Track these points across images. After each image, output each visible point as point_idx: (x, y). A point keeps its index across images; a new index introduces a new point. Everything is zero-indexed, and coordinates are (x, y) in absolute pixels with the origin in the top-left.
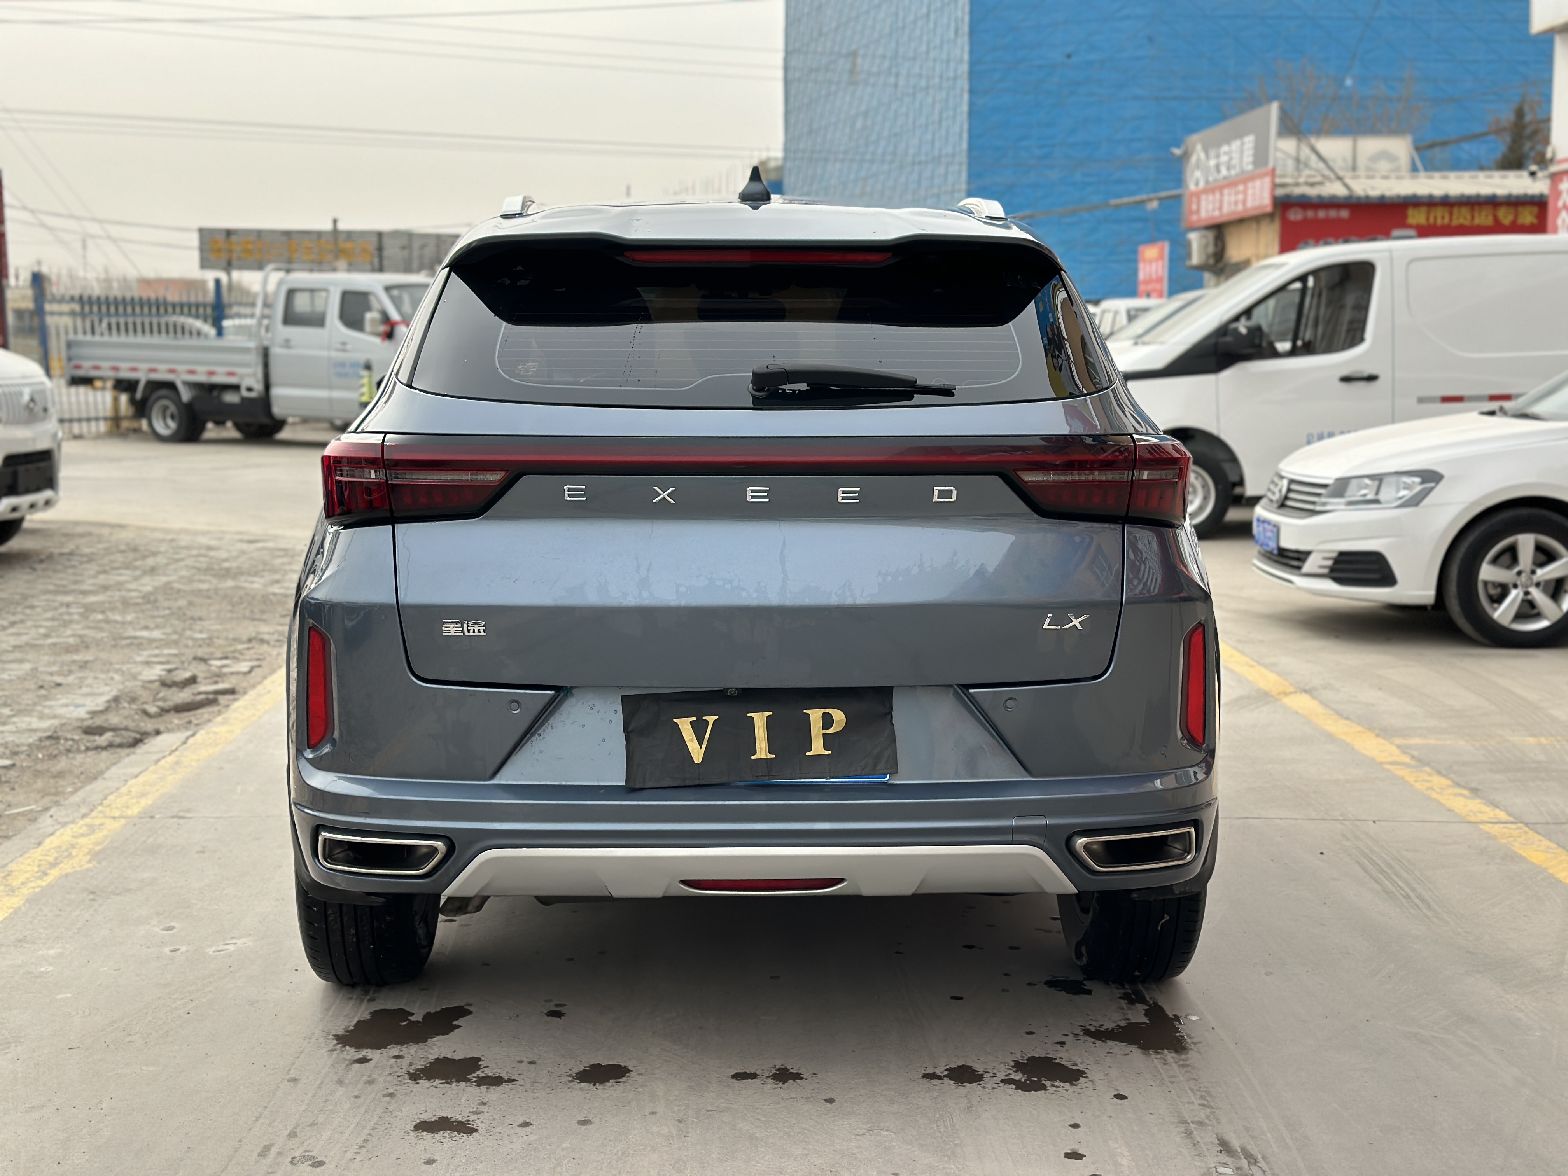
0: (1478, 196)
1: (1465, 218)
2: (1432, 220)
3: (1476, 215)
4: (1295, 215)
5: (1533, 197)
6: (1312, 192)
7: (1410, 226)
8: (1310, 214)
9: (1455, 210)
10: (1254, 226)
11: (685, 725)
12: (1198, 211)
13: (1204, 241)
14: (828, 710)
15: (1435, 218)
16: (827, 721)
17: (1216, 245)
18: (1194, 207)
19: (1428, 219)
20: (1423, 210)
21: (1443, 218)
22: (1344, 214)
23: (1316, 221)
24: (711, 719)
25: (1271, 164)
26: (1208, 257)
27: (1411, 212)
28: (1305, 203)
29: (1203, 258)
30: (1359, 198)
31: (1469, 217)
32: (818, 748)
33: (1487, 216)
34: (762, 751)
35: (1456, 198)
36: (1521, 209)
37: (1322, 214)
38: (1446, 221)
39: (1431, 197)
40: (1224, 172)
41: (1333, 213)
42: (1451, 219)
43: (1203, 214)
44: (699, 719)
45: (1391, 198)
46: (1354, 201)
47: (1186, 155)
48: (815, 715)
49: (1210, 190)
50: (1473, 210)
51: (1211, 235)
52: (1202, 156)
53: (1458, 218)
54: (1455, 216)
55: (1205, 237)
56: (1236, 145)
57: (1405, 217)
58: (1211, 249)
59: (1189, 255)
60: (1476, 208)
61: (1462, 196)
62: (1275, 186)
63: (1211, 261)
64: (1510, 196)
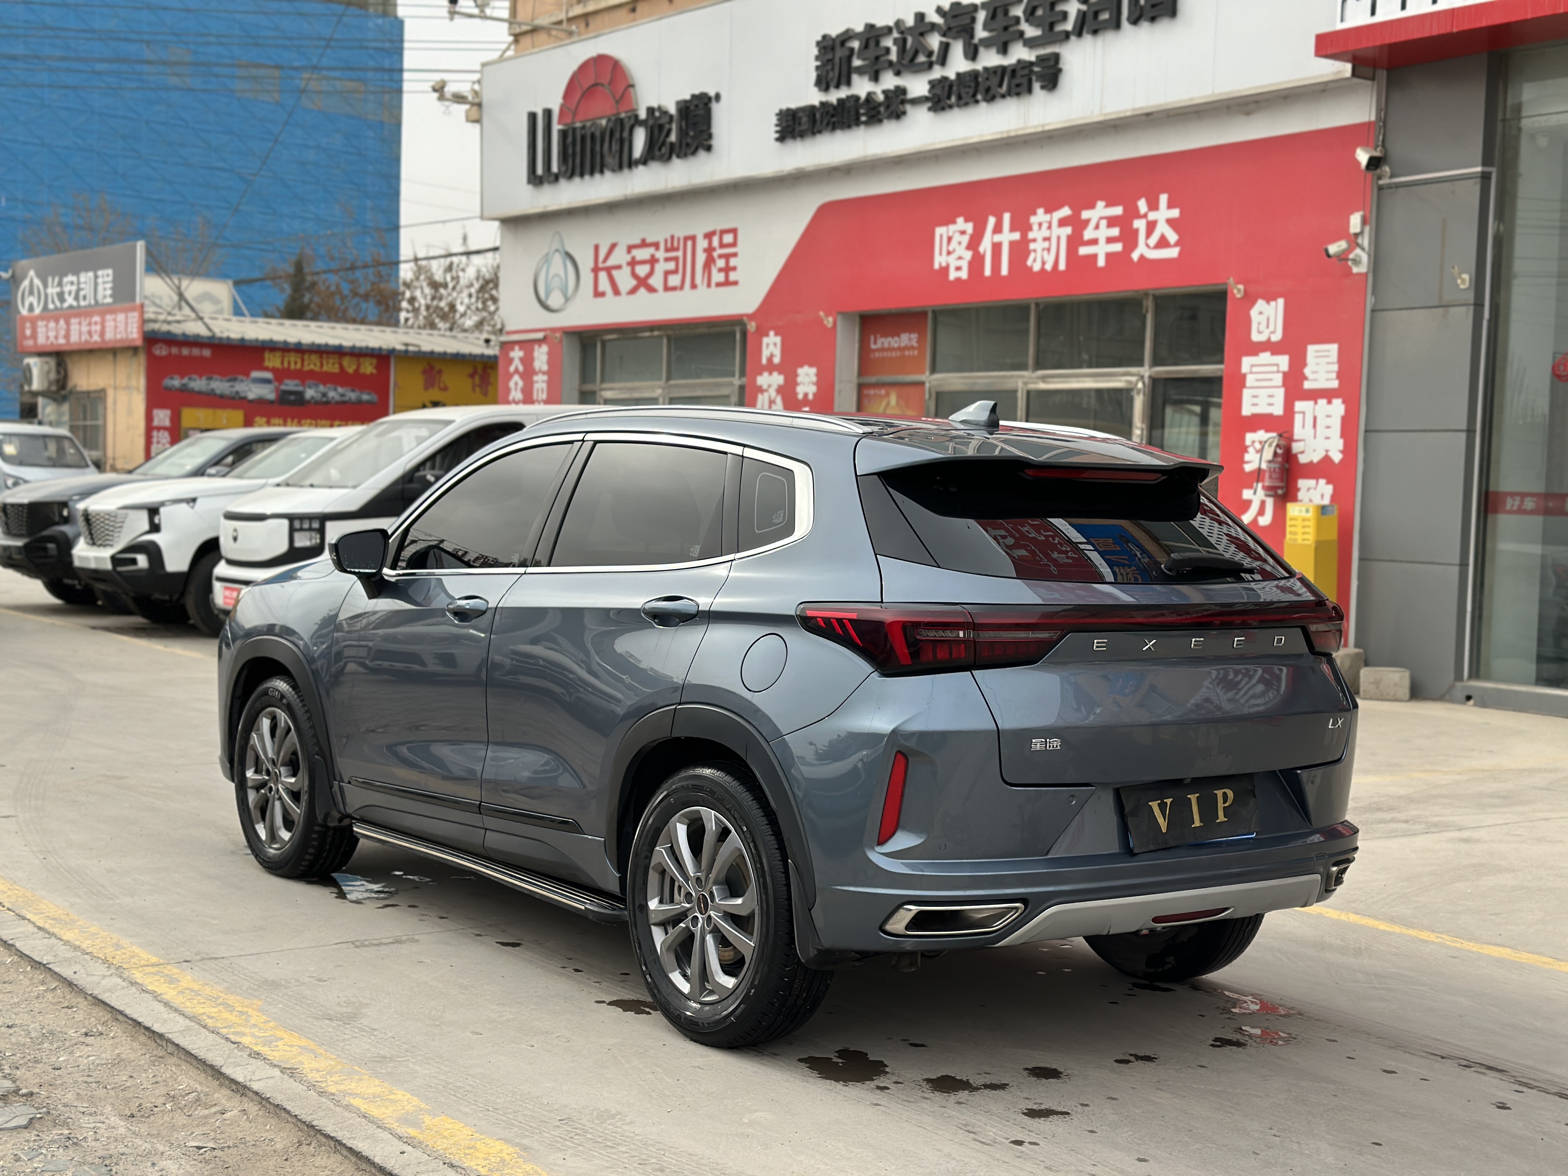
0: (327, 345)
1: (315, 365)
2: (286, 365)
3: (325, 362)
4: (160, 351)
5: (373, 349)
6: (176, 329)
7: (266, 369)
8: (174, 350)
9: (306, 356)
10: (110, 357)
11: (1154, 805)
12: (34, 335)
13: (46, 367)
14: (1226, 790)
15: (289, 363)
16: (1225, 796)
17: (58, 372)
18: (28, 332)
19: (282, 363)
20: (278, 354)
21: (296, 363)
22: (207, 353)
23: (180, 357)
24: (1169, 801)
25: (138, 301)
26: (50, 383)
27: (267, 355)
28: (170, 340)
29: (46, 384)
30: (221, 339)
31: (318, 364)
32: (1221, 818)
33: (333, 364)
34: (1197, 823)
35: (307, 345)
36: (362, 360)
37: (185, 351)
38: (299, 366)
39: (285, 342)
40: (70, 301)
41: (196, 352)
42: (303, 365)
43: (41, 340)
44: (1162, 801)
45: (251, 341)
46: (216, 342)
47: (15, 280)
48: (1219, 793)
49: (48, 315)
50: (321, 357)
51: (52, 362)
52: (37, 282)
53: (309, 365)
54: (306, 363)
55: (47, 363)
56: (86, 277)
57: (263, 360)
58: (53, 376)
59: (29, 381)
60: (325, 356)
61: (313, 344)
62: (144, 321)
63: (54, 388)
64: (354, 347)
